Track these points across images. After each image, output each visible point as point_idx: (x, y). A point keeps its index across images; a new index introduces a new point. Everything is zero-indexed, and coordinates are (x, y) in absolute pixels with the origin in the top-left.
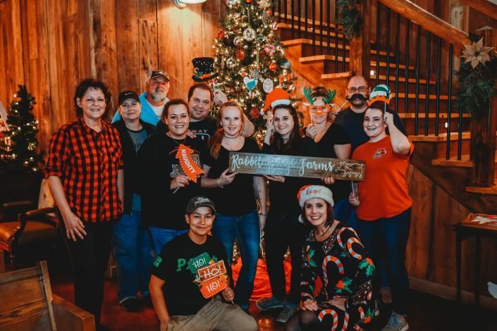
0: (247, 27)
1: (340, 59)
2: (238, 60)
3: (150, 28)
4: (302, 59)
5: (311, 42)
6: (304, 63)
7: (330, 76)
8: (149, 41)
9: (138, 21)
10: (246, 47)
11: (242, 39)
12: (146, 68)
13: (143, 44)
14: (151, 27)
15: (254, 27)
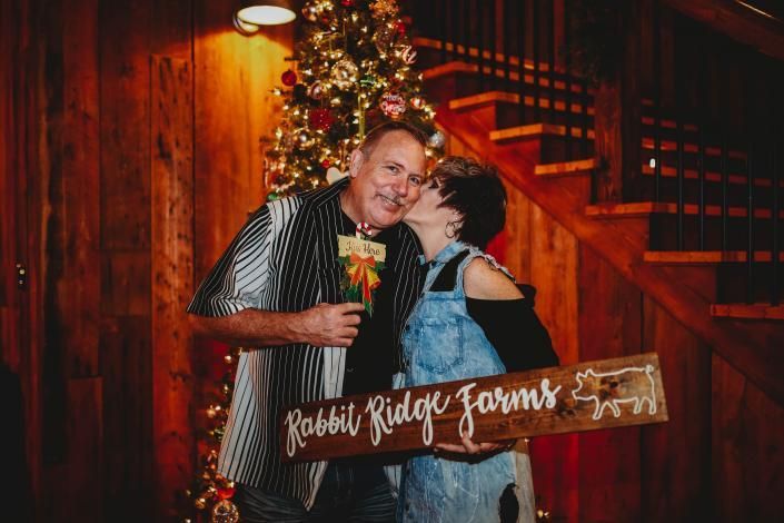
0: (341, 58)
1: (576, 132)
2: (320, 132)
3: (176, 74)
4: (495, 135)
5: (516, 98)
6: (499, 142)
7: (553, 169)
8: (175, 101)
9: (151, 60)
10: (337, 101)
11: (329, 86)
12: (165, 155)
13: (161, 106)
14: (181, 70)
15: (356, 56)
